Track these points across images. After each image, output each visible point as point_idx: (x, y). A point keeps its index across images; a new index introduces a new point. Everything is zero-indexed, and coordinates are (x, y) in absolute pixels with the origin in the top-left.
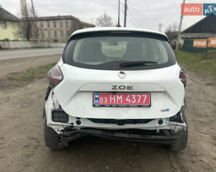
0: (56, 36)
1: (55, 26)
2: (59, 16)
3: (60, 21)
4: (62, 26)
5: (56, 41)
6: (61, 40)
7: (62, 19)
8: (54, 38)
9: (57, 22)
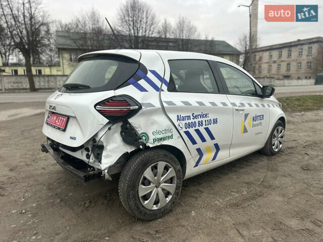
0: (288, 70)
1: (289, 56)
2: (299, 40)
3: (299, 47)
4: (300, 54)
5: (287, 77)
6: (296, 76)
7: (302, 44)
8: (285, 73)
9: (293, 49)
